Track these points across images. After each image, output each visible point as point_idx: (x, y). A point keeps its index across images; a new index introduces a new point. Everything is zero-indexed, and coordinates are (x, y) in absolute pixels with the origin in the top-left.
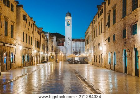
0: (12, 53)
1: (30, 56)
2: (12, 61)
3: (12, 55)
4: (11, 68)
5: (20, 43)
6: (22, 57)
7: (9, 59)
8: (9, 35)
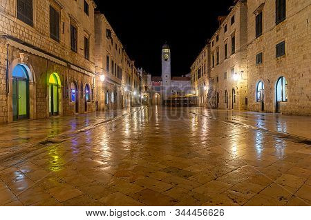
0: (87, 85)
1: (118, 95)
2: (87, 98)
3: (88, 89)
4: (86, 111)
5: (101, 71)
6: (106, 94)
7: (82, 94)
8: (82, 53)
